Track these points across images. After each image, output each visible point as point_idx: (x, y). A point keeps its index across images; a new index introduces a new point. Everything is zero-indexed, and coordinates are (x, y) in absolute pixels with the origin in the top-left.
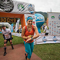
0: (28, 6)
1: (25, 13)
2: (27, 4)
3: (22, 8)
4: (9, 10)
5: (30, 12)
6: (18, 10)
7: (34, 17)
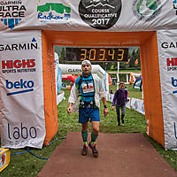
1: (160, 28)
3: (151, 8)
4: (105, 22)
6: (135, 18)
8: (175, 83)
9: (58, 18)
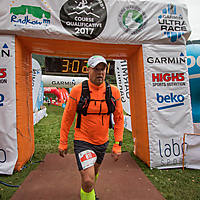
0: (161, 13)
2: (156, 5)
5: (166, 36)
7: (182, 55)
8: (160, 99)
9: (36, 23)
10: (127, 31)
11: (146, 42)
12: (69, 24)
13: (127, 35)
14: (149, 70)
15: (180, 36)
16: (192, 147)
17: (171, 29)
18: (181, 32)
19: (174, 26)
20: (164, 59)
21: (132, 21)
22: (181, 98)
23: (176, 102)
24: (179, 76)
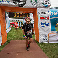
7: (48, 11)
8: (42, 24)
9: (5, 2)
10: (32, 4)
11: (38, 7)
12: (15, 2)
13: (32, 5)
14: (39, 16)
15: (48, 6)
16: (51, 37)
17: (45, 3)
18: (48, 5)
19: (46, 3)
20: (43, 13)
21: (34, 1)
22: (48, 24)
23: (47, 25)
24: (47, 17)
